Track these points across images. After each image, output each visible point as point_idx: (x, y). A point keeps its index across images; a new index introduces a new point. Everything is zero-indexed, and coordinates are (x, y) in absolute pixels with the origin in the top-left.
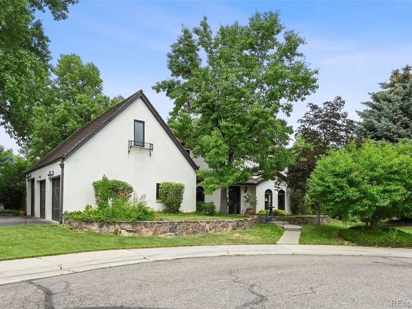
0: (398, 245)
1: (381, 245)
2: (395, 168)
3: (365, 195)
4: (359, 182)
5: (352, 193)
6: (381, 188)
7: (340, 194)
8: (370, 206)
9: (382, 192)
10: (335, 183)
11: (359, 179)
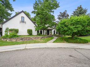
0: (80, 43)
1: (75, 43)
2: (78, 20)
3: (70, 29)
4: (68, 25)
5: (66, 28)
6: (74, 26)
7: (62, 29)
8: (71, 32)
9: (74, 28)
10: (61, 26)
11: (68, 24)
